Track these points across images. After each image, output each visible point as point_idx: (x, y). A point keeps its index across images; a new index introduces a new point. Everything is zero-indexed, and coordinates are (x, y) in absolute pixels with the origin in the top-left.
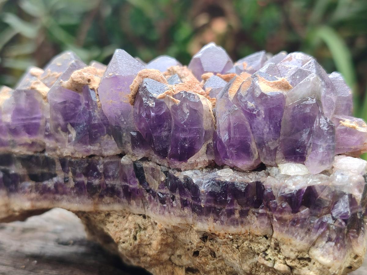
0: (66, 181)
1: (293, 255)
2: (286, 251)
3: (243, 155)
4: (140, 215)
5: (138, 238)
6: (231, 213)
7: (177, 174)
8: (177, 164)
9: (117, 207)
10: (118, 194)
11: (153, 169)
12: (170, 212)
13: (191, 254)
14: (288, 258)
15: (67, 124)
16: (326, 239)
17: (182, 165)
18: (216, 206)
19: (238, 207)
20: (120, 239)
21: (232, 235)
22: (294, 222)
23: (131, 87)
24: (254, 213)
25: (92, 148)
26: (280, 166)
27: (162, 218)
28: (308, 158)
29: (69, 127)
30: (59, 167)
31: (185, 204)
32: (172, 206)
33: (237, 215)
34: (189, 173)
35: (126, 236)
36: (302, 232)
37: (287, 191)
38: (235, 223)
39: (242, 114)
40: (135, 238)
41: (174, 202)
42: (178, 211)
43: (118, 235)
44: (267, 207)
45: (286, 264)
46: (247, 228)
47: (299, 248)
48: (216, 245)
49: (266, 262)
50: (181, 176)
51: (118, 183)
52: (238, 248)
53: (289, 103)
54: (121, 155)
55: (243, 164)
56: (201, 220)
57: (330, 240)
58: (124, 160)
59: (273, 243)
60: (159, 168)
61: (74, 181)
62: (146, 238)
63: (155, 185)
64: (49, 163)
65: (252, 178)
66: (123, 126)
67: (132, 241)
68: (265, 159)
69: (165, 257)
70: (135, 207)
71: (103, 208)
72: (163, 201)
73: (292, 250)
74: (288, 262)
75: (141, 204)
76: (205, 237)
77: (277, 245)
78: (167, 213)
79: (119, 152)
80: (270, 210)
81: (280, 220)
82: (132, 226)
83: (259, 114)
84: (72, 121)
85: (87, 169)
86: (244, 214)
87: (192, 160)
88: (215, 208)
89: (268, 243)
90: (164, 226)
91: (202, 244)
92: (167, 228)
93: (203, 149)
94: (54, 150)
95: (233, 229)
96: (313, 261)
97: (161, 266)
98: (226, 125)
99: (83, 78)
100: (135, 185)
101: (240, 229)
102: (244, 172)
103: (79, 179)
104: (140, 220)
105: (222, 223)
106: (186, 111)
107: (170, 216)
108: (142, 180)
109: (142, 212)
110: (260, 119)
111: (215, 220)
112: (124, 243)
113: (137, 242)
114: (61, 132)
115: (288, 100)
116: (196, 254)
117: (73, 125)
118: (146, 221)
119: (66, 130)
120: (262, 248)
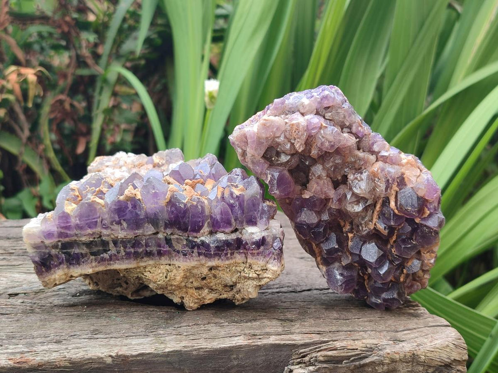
0: (118, 252)
1: (259, 269)
2: (255, 267)
3: (228, 226)
4: (166, 264)
5: (168, 277)
6: (226, 254)
7: (196, 240)
8: (195, 234)
9: (151, 262)
10: (153, 255)
11: (177, 239)
12: (190, 260)
13: (199, 280)
14: (257, 271)
15: (121, 220)
16: (273, 259)
17: (198, 235)
18: (219, 252)
19: (230, 251)
20: (157, 279)
21: (227, 265)
22: (258, 254)
23: (166, 197)
24: (237, 253)
25: (139, 231)
26: (246, 228)
27: (185, 263)
28: (258, 223)
29: (122, 221)
30: (111, 245)
31: (200, 254)
32: (192, 256)
33: (229, 255)
34: (203, 238)
35: (161, 277)
36: (262, 258)
37: (254, 240)
38: (228, 259)
39: (227, 206)
40: (166, 277)
41: (193, 254)
42: (195, 259)
43: (155, 277)
44: (245, 248)
45: (256, 273)
46: (234, 260)
47: (262, 265)
48: (218, 272)
49: (245, 275)
50: (198, 241)
51: (154, 249)
52: (230, 271)
53: (246, 198)
54: (157, 233)
55: (228, 230)
56: (210, 261)
57: (275, 259)
58: (160, 236)
59: (248, 265)
60: (182, 238)
61: (125, 252)
62: (172, 276)
63: (178, 247)
64: (105, 244)
65: (234, 236)
66: (160, 218)
67: (165, 279)
68: (238, 226)
69: (183, 284)
70: (164, 260)
71: (142, 264)
72: (185, 255)
73: (258, 267)
74: (257, 273)
75: (168, 258)
76: (211, 269)
77: (250, 266)
78: (188, 260)
79: (155, 231)
80: (246, 250)
81: (252, 254)
82: (164, 271)
83: (236, 206)
84: (124, 218)
85: (134, 244)
86: (232, 254)
87: (202, 231)
88: (218, 254)
89: (245, 266)
90: (186, 267)
91: (209, 273)
92: (188, 268)
93: (206, 225)
94: (108, 235)
95: (227, 262)
96: (268, 270)
97: (180, 290)
98: (220, 212)
99: (132, 194)
100: (167, 248)
101: (231, 261)
102: (228, 233)
103: (128, 250)
104: (168, 267)
105: (222, 260)
106: (200, 207)
107: (190, 262)
108: (171, 245)
109: (169, 262)
110: (237, 208)
111: (219, 259)
112: (159, 281)
113: (168, 279)
114: (115, 224)
115: (246, 196)
116: (204, 279)
117: (124, 220)
118: (171, 267)
119: (119, 223)
120: (242, 268)
